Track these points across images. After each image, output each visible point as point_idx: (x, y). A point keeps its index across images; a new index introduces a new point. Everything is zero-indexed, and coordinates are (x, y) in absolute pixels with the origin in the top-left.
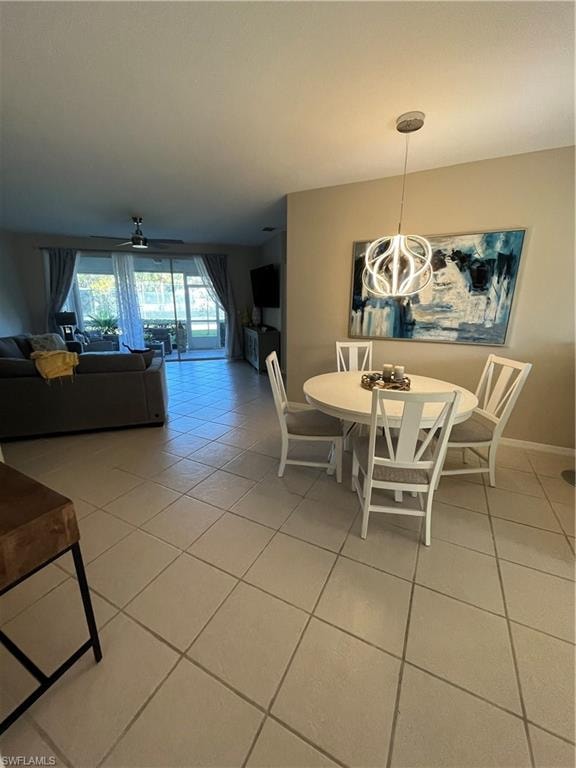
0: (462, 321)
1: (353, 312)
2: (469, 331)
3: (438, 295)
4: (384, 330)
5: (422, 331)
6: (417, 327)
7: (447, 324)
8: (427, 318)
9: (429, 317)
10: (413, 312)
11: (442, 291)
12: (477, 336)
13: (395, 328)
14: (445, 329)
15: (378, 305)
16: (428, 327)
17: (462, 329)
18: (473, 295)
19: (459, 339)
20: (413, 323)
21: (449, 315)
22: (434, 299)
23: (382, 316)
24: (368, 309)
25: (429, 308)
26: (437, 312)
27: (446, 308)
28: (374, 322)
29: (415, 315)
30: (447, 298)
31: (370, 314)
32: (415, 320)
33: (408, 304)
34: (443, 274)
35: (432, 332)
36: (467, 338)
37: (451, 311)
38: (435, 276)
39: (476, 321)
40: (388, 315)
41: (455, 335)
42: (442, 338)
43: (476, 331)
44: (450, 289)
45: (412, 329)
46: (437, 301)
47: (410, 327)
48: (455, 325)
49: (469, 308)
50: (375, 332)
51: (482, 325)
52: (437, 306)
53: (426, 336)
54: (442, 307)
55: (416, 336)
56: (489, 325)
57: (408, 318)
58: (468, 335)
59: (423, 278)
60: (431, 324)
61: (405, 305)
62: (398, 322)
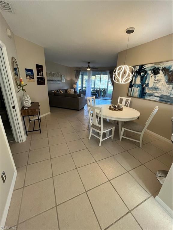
0: (162, 94)
1: (129, 88)
2: (164, 98)
3: (155, 84)
4: (137, 95)
5: (148, 96)
6: (146, 95)
7: (156, 94)
8: (150, 92)
9: (151, 92)
10: (146, 90)
11: (156, 83)
12: (166, 100)
13: (140, 95)
14: (155, 96)
15: (136, 87)
16: (150, 95)
17: (162, 97)
18: (167, 85)
19: (160, 100)
20: (146, 93)
21: (158, 91)
22: (153, 86)
23: (137, 90)
24: (133, 88)
25: (150, 89)
26: (154, 90)
27: (157, 89)
28: (135, 92)
30: (158, 85)
31: (134, 89)
32: (146, 92)
33: (145, 87)
34: (158, 77)
35: (151, 97)
36: (163, 101)
37: (159, 90)
38: (155, 77)
39: (167, 94)
40: (139, 90)
41: (158, 99)
42: (154, 100)
43: (166, 98)
44: (159, 82)
45: (145, 95)
46: (154, 86)
47: (144, 95)
48: (159, 95)
49: (165, 89)
50: (134, 95)
51: (169, 96)
52: (154, 88)
53: (149, 98)
54: (156, 88)
55: (146, 98)
56: (172, 96)
57: (144, 91)
58: (163, 99)
59: (151, 78)
60: (151, 94)
61: (144, 87)
62: (141, 93)
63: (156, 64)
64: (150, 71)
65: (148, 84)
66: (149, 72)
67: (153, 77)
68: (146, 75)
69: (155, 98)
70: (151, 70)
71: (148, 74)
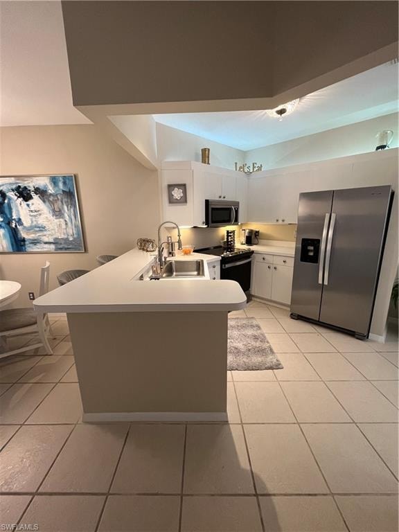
0: (55, 236)
2: (61, 244)
3: (34, 219)
4: (5, 246)
5: (31, 245)
6: (27, 243)
7: (46, 239)
9: (33, 235)
11: (35, 216)
12: (66, 247)
13: (12, 245)
14: (46, 243)
16: (35, 242)
17: (56, 242)
18: (56, 219)
19: (56, 249)
20: (24, 240)
21: (45, 233)
22: (32, 222)
25: (29, 229)
26: (37, 231)
27: (42, 229)
30: (41, 221)
33: (16, 226)
34: (33, 204)
35: (38, 246)
36: (61, 249)
37: (46, 230)
38: (28, 205)
39: (63, 236)
40: (4, 235)
41: (53, 247)
42: (45, 250)
43: (64, 243)
44: (40, 214)
45: (24, 245)
46: (35, 223)
47: (22, 243)
48: (52, 240)
49: (56, 228)
51: (67, 239)
52: (36, 227)
53: (35, 249)
54: (39, 227)
55: (29, 249)
56: (71, 239)
58: (61, 246)
59: (20, 207)
60: (35, 240)
61: (14, 226)
62: (13, 240)
63: (18, 180)
64: (12, 193)
65: (20, 219)
66: (11, 195)
67: (24, 204)
68: (6, 201)
69: (46, 246)
70: (13, 190)
71: (10, 199)
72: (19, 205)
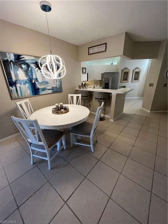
0: (52, 86)
1: (11, 88)
3: (43, 78)
4: (29, 93)
5: (42, 91)
6: (40, 90)
7: (48, 88)
8: (42, 87)
9: (43, 86)
10: (37, 85)
12: (56, 90)
14: (48, 90)
15: (22, 83)
16: (44, 89)
17: (53, 89)
20: (39, 89)
21: (48, 85)
22: (43, 80)
23: (26, 87)
24: (18, 85)
25: (41, 84)
26: (45, 84)
27: (47, 83)
28: (23, 91)
29: (38, 86)
30: (47, 79)
31: (20, 87)
32: (39, 88)
33: (35, 82)
35: (45, 91)
36: (54, 91)
37: (48, 84)
39: (55, 86)
40: (28, 87)
41: (51, 91)
42: (48, 93)
45: (39, 91)
46: (44, 80)
47: (38, 90)
48: (51, 88)
49: (53, 82)
50: (25, 95)
51: (57, 87)
53: (44, 93)
54: (46, 82)
55: (41, 93)
56: (58, 87)
57: (36, 87)
58: (55, 90)
59: (37, 73)
60: (44, 88)
61: (33, 82)
62: (33, 89)
63: (36, 58)
64: (33, 65)
65: (37, 79)
66: (33, 66)
67: (39, 71)
68: (30, 69)
69: (49, 91)
70: (33, 63)
71: (32, 68)
72: (36, 71)
